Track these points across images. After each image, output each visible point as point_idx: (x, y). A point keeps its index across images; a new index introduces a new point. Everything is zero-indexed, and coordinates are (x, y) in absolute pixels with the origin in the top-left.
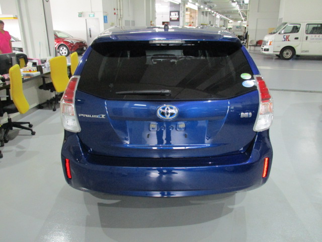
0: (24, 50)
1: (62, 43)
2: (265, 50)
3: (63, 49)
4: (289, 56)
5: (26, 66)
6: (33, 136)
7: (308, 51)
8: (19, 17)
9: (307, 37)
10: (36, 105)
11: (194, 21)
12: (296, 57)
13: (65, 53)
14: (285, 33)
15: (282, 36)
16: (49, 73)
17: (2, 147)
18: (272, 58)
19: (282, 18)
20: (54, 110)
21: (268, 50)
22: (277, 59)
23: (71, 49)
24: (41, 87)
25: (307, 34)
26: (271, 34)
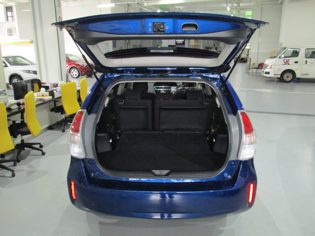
0: (38, 73)
1: (74, 66)
2: (266, 73)
3: (74, 71)
4: (289, 79)
5: (39, 91)
6: (44, 156)
7: (308, 74)
8: (34, 41)
9: (306, 61)
10: (47, 126)
11: (199, 44)
12: (296, 80)
13: (76, 75)
14: (285, 57)
15: (282, 60)
16: (60, 97)
17: (15, 167)
18: (273, 81)
19: (282, 43)
20: (64, 131)
21: (268, 73)
22: (278, 81)
23: (82, 72)
24: (52, 110)
25: (307, 58)
26: (272, 58)
